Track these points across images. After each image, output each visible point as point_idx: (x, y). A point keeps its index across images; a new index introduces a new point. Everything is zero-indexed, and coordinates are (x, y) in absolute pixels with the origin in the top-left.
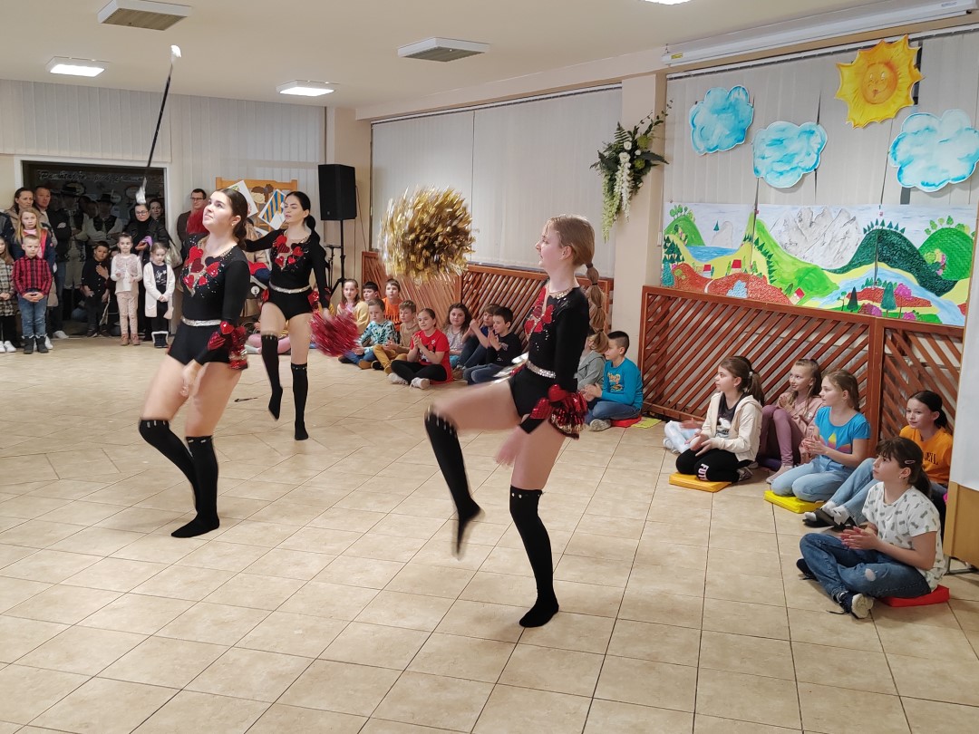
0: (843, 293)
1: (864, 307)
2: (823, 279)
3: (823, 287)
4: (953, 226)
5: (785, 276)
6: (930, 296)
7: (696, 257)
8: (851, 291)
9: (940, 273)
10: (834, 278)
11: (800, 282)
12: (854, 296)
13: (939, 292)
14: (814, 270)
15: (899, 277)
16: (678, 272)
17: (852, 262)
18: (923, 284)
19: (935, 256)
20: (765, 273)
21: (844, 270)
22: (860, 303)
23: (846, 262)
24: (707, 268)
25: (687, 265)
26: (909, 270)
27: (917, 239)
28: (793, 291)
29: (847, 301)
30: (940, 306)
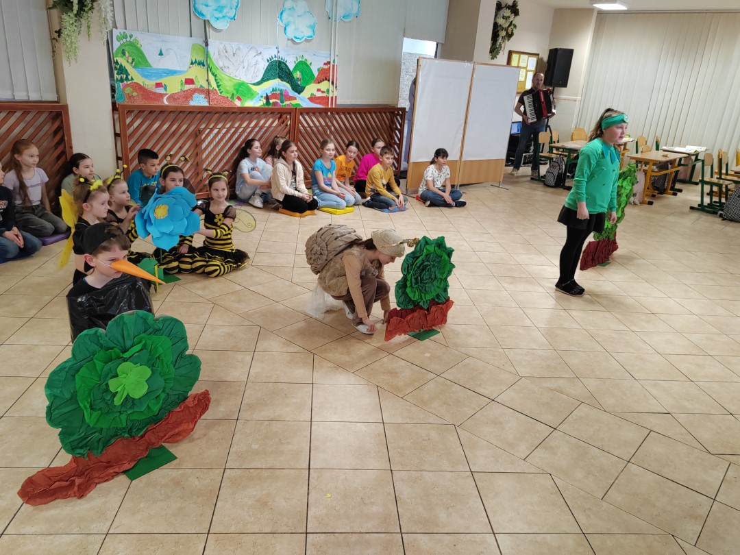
0: (262, 97)
1: (274, 103)
2: (250, 89)
3: (251, 95)
4: (303, 60)
5: (228, 88)
6: (296, 94)
7: (146, 76)
8: (265, 95)
9: (299, 83)
10: (255, 88)
11: (237, 92)
12: (267, 98)
13: (299, 93)
14: (242, 84)
15: (285, 86)
16: (128, 90)
17: (263, 78)
18: (293, 89)
19: (297, 75)
20: (216, 88)
21: (259, 83)
22: (271, 101)
23: (259, 79)
24: (159, 85)
25: (137, 84)
26: (288, 82)
27: (291, 66)
28: (235, 97)
29: (265, 101)
30: (301, 99)
